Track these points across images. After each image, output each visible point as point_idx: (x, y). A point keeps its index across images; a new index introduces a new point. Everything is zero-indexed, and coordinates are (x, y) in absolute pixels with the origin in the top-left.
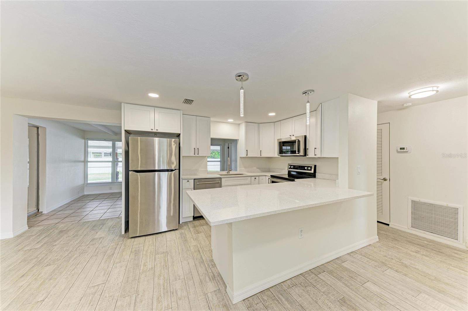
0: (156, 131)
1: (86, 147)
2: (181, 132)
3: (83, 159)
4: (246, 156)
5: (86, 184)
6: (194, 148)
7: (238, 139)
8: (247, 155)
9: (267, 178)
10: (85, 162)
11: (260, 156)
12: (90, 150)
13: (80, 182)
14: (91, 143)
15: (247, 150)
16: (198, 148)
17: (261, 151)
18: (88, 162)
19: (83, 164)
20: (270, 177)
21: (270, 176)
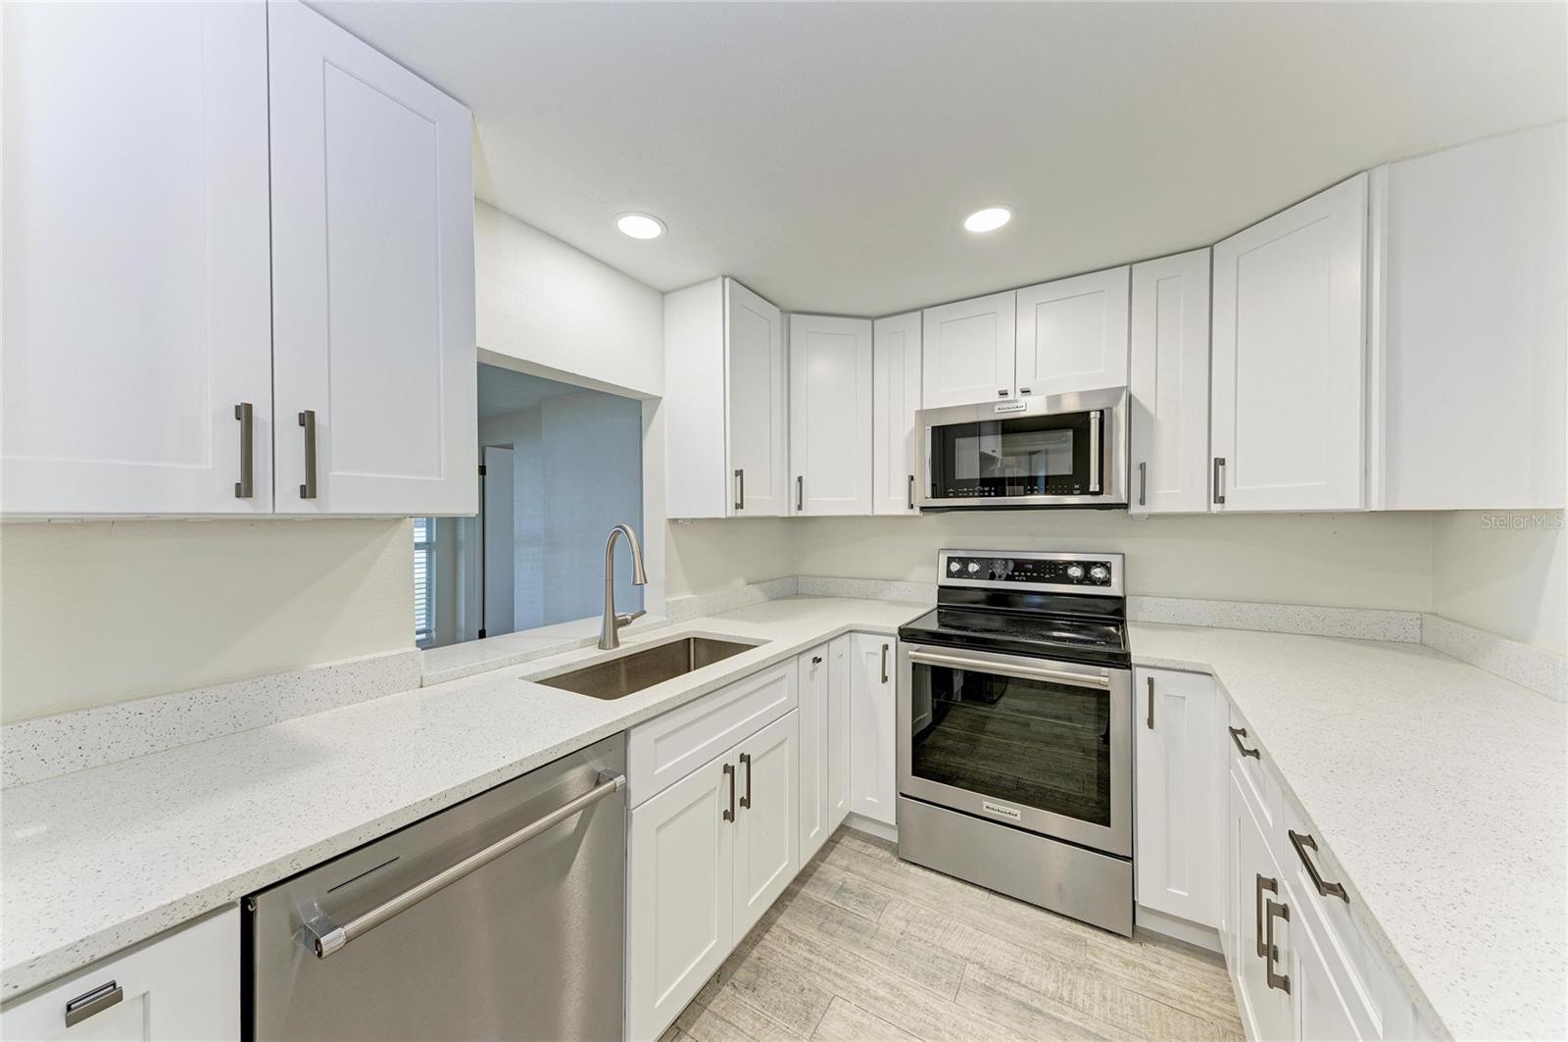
4: (731, 512)
6: (244, 413)
7: (656, 400)
8: (740, 506)
9: (875, 644)
11: (794, 513)
15: (739, 473)
17: (800, 479)
20: (891, 642)
21: (896, 631)
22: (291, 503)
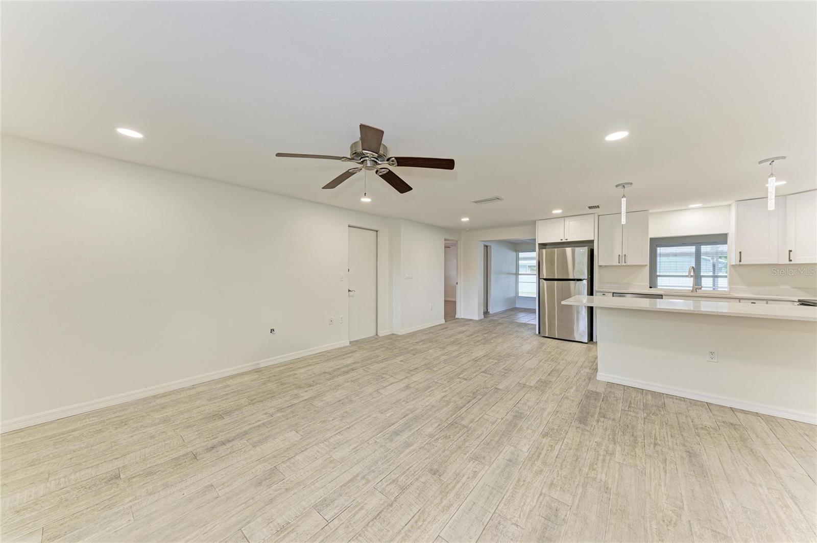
0: (565, 241)
1: (517, 259)
2: (594, 238)
3: (515, 272)
4: (738, 263)
5: (517, 297)
6: (619, 255)
7: (728, 234)
8: (740, 261)
10: (517, 274)
11: (788, 262)
12: (521, 262)
13: (512, 294)
14: (521, 255)
15: (741, 253)
16: (625, 255)
17: (790, 251)
18: (519, 274)
19: (515, 276)
21: (797, 301)
22: (624, 264)
